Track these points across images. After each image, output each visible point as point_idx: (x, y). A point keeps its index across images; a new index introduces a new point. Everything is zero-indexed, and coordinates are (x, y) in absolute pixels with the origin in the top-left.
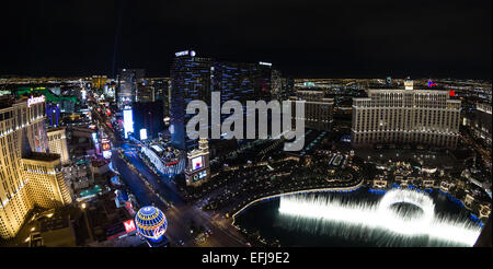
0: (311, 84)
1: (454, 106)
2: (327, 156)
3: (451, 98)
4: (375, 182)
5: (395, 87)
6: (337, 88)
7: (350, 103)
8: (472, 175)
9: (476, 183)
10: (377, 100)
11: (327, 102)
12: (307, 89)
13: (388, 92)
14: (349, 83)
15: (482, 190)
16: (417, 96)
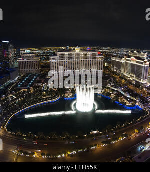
0: (29, 51)
1: (100, 59)
2: (40, 86)
3: (99, 55)
4: (66, 94)
5: (71, 50)
6: (42, 52)
7: (48, 59)
8: (112, 86)
9: (115, 89)
10: (62, 57)
11: (38, 59)
12: (27, 54)
13: (67, 53)
14: (48, 49)
15: (118, 91)
16: (82, 54)
